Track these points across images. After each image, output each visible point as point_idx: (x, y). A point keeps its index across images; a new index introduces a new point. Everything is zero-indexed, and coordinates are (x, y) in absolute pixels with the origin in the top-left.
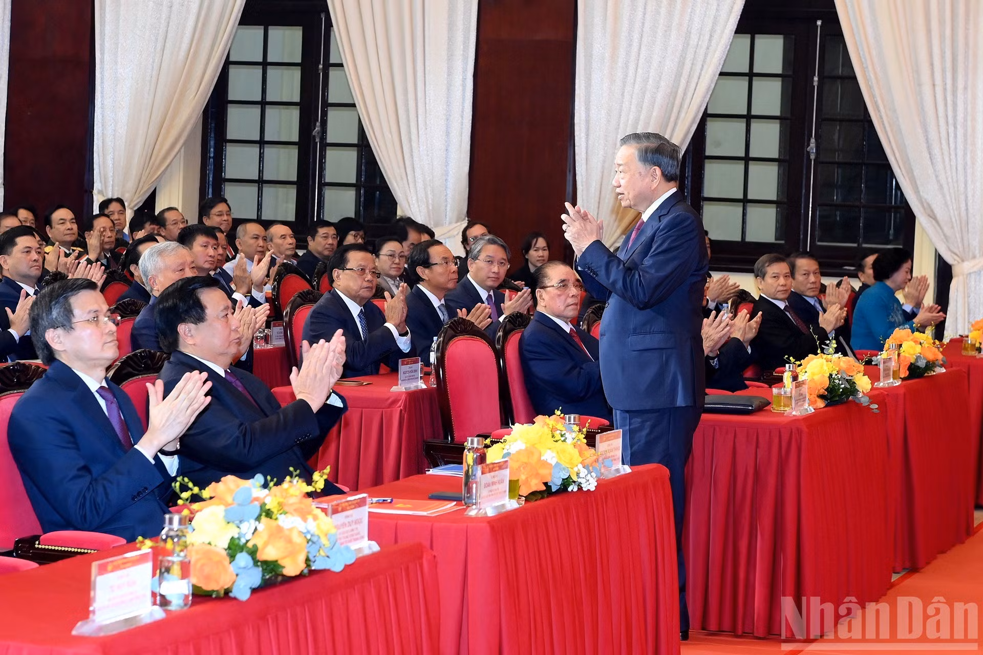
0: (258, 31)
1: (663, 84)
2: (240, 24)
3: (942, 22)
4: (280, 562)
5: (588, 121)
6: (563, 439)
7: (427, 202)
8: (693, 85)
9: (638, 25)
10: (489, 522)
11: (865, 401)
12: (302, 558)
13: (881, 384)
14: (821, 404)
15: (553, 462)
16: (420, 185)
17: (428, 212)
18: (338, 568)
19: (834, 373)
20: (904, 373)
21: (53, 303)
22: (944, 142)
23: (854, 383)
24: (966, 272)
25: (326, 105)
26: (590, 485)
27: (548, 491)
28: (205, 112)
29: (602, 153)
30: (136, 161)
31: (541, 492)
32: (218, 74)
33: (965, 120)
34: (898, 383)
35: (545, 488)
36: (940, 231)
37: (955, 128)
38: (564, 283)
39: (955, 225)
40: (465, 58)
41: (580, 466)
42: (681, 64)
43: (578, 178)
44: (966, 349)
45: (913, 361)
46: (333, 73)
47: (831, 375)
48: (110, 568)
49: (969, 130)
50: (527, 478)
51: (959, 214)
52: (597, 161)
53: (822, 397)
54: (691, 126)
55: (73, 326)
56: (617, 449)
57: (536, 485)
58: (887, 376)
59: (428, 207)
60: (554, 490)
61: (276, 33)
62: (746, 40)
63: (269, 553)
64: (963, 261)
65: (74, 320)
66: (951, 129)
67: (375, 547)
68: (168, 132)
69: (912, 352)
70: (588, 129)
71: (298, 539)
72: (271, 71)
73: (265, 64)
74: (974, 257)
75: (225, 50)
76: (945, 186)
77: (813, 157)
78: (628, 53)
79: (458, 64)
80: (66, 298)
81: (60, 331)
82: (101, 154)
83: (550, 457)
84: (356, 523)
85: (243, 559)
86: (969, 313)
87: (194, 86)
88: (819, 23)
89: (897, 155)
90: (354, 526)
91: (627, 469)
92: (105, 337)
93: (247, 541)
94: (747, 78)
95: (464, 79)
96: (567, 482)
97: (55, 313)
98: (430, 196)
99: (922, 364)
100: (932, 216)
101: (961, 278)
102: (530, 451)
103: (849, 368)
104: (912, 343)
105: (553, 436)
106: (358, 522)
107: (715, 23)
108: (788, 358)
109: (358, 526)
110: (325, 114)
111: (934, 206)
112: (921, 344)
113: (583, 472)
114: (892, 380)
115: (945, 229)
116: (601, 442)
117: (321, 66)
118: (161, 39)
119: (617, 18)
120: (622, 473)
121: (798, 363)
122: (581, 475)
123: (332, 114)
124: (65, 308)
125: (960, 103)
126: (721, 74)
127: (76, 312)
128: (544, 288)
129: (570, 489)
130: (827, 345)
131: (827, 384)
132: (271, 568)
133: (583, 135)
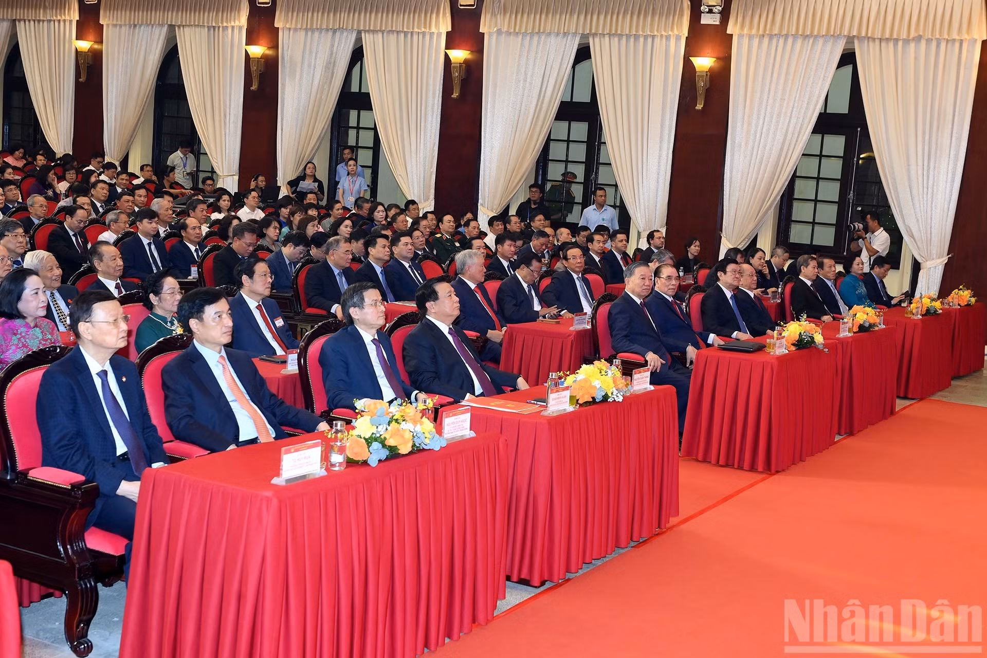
0: (566, 124)
1: (771, 160)
2: (555, 120)
3: (924, 133)
4: (398, 447)
5: (731, 178)
6: (606, 374)
7: (646, 217)
8: (787, 161)
9: (760, 128)
10: (548, 420)
11: (821, 347)
12: (410, 444)
13: (841, 335)
14: (793, 348)
15: (598, 386)
16: (642, 207)
17: (646, 222)
18: (437, 448)
19: (802, 332)
20: (856, 329)
21: (355, 294)
22: (921, 197)
23: (813, 338)
24: (928, 267)
25: (599, 164)
26: (620, 399)
27: (594, 401)
28: (538, 162)
29: (737, 195)
30: (500, 189)
31: (589, 402)
32: (543, 146)
33: (933, 185)
34: (850, 335)
35: (592, 400)
36: (915, 244)
37: (928, 189)
38: (669, 277)
39: (924, 242)
40: (669, 142)
41: (614, 389)
42: (782, 149)
43: (724, 209)
44: (907, 313)
45: (862, 323)
46: (602, 147)
47: (800, 333)
48: (292, 450)
49: (935, 190)
50: (583, 394)
51: (927, 236)
52: (734, 200)
53: (793, 344)
54: (785, 182)
55: (364, 307)
56: (647, 377)
57: (588, 398)
58: (845, 331)
59: (646, 220)
60: (597, 400)
61: (574, 125)
62: (818, 137)
63: (391, 442)
64: (927, 261)
65: (364, 304)
66: (925, 190)
67: (472, 434)
68: (516, 175)
69: (862, 318)
70: (731, 183)
71: (408, 436)
72: (571, 145)
73: (568, 141)
74: (933, 259)
75: (547, 131)
76: (920, 221)
77: (851, 201)
78: (754, 143)
79: (665, 146)
80: (362, 293)
81: (357, 309)
82: (482, 185)
83: (597, 383)
84: (462, 422)
85: (376, 445)
86: (928, 289)
87: (531, 150)
88: (859, 129)
89: (895, 202)
90: (460, 423)
91: (652, 388)
92: (379, 313)
93: (381, 435)
94: (819, 157)
95: (668, 153)
96: (606, 397)
97: (355, 300)
98: (647, 214)
99: (867, 325)
100: (912, 236)
101: (925, 270)
102: (586, 380)
103: (811, 330)
104: (861, 313)
105: (600, 373)
106: (464, 421)
107: (801, 128)
108: (780, 323)
109: (463, 423)
110: (597, 169)
111: (913, 231)
112: (867, 314)
113: (615, 392)
114: (847, 333)
115: (918, 243)
116: (635, 374)
117: (596, 143)
118: (515, 127)
119: (749, 124)
120: (649, 390)
121: (785, 325)
122: (614, 394)
123: (601, 168)
124: (361, 298)
125: (931, 176)
126: (803, 155)
127: (366, 300)
128: (659, 277)
129: (609, 400)
130: (802, 316)
131: (797, 337)
132: (393, 450)
133: (728, 183)
